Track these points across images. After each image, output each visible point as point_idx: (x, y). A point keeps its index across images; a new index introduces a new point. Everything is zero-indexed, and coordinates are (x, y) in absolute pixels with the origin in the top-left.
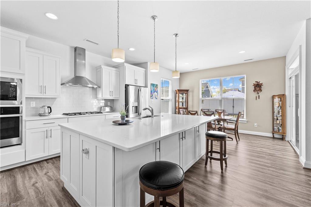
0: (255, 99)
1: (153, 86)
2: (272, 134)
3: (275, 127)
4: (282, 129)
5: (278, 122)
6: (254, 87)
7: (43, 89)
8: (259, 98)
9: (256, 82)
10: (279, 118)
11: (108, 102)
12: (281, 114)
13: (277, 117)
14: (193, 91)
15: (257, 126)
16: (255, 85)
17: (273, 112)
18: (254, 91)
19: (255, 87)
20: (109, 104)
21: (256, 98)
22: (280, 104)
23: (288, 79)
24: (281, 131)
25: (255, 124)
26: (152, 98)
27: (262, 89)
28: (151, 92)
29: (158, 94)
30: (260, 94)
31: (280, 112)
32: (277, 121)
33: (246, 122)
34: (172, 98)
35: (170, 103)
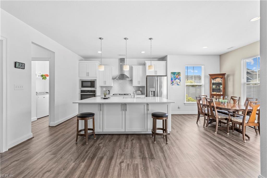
1: (174, 75)
7: (105, 82)
11: (140, 88)
14: (233, 75)
20: (141, 89)
26: (173, 85)
28: (172, 79)
29: (180, 81)
34: (204, 83)
35: (203, 89)
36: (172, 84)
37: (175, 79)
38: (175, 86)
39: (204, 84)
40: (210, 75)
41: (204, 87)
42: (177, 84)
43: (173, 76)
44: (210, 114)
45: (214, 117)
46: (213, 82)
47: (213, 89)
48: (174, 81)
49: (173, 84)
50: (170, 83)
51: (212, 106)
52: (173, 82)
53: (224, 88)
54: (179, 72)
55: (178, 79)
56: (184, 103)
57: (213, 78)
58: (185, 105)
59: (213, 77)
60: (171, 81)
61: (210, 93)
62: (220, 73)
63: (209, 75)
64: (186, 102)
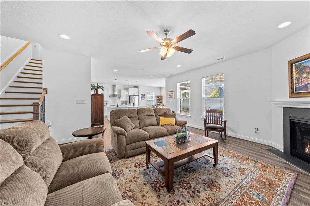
20: (125, 102)
35: (154, 102)
40: (157, 96)
42: (144, 100)
47: (158, 102)
53: (162, 101)
54: (145, 94)
55: (144, 97)
59: (158, 97)
60: (141, 98)
62: (160, 95)
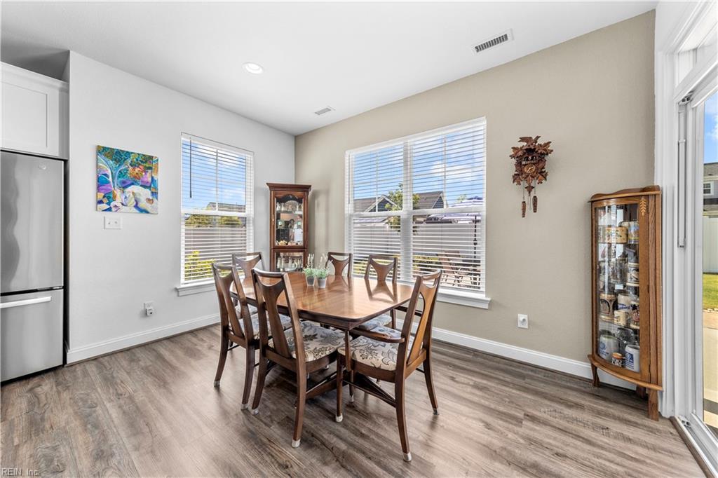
0: (521, 212)
1: (118, 161)
2: (588, 366)
3: (603, 339)
4: (640, 357)
5: (620, 317)
6: (514, 161)
8: (535, 211)
9: (523, 139)
10: (622, 299)
12: (637, 280)
13: (612, 291)
15: (526, 326)
16: (520, 153)
17: (596, 270)
18: (516, 178)
19: (519, 164)
21: (524, 209)
22: (632, 231)
23: (675, 108)
24: (635, 367)
25: (521, 317)
26: (108, 210)
27: (546, 169)
28: (101, 182)
30: (541, 191)
31: (632, 274)
32: (616, 312)
33: (486, 306)
34: (252, 213)
35: (250, 230)
36: (105, 206)
37: (124, 185)
38: (125, 218)
39: (252, 216)
41: (254, 225)
42: (136, 206)
43: (107, 167)
44: (271, 343)
45: (288, 361)
46: (278, 209)
47: (278, 231)
48: (118, 192)
49: (113, 204)
50: (93, 201)
51: (279, 306)
52: (109, 197)
54: (151, 158)
55: (145, 187)
56: (177, 290)
57: (278, 196)
58: (178, 296)
59: (279, 192)
60: (99, 188)
61: (272, 243)
62: (295, 182)
63: (268, 187)
64: (183, 282)
